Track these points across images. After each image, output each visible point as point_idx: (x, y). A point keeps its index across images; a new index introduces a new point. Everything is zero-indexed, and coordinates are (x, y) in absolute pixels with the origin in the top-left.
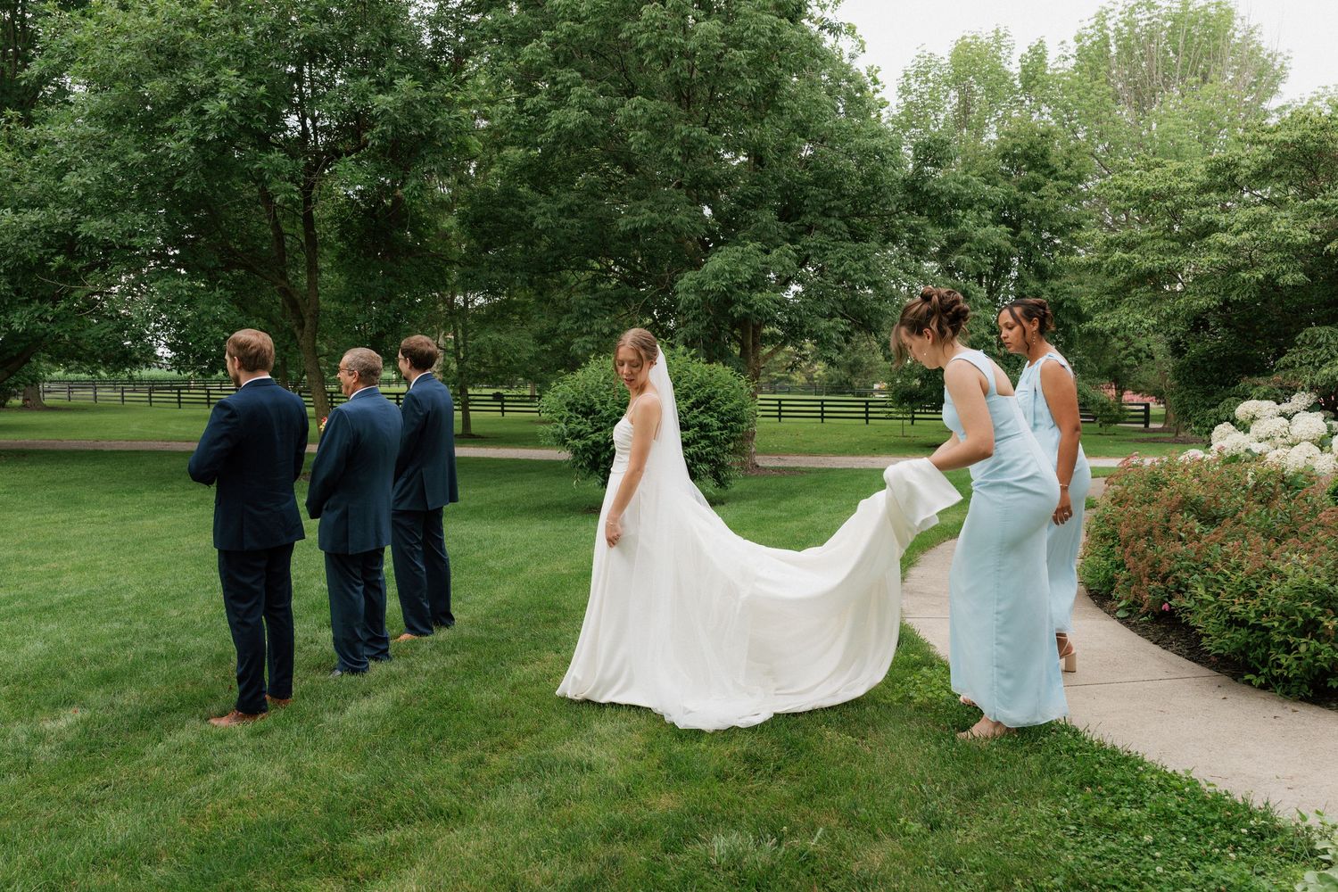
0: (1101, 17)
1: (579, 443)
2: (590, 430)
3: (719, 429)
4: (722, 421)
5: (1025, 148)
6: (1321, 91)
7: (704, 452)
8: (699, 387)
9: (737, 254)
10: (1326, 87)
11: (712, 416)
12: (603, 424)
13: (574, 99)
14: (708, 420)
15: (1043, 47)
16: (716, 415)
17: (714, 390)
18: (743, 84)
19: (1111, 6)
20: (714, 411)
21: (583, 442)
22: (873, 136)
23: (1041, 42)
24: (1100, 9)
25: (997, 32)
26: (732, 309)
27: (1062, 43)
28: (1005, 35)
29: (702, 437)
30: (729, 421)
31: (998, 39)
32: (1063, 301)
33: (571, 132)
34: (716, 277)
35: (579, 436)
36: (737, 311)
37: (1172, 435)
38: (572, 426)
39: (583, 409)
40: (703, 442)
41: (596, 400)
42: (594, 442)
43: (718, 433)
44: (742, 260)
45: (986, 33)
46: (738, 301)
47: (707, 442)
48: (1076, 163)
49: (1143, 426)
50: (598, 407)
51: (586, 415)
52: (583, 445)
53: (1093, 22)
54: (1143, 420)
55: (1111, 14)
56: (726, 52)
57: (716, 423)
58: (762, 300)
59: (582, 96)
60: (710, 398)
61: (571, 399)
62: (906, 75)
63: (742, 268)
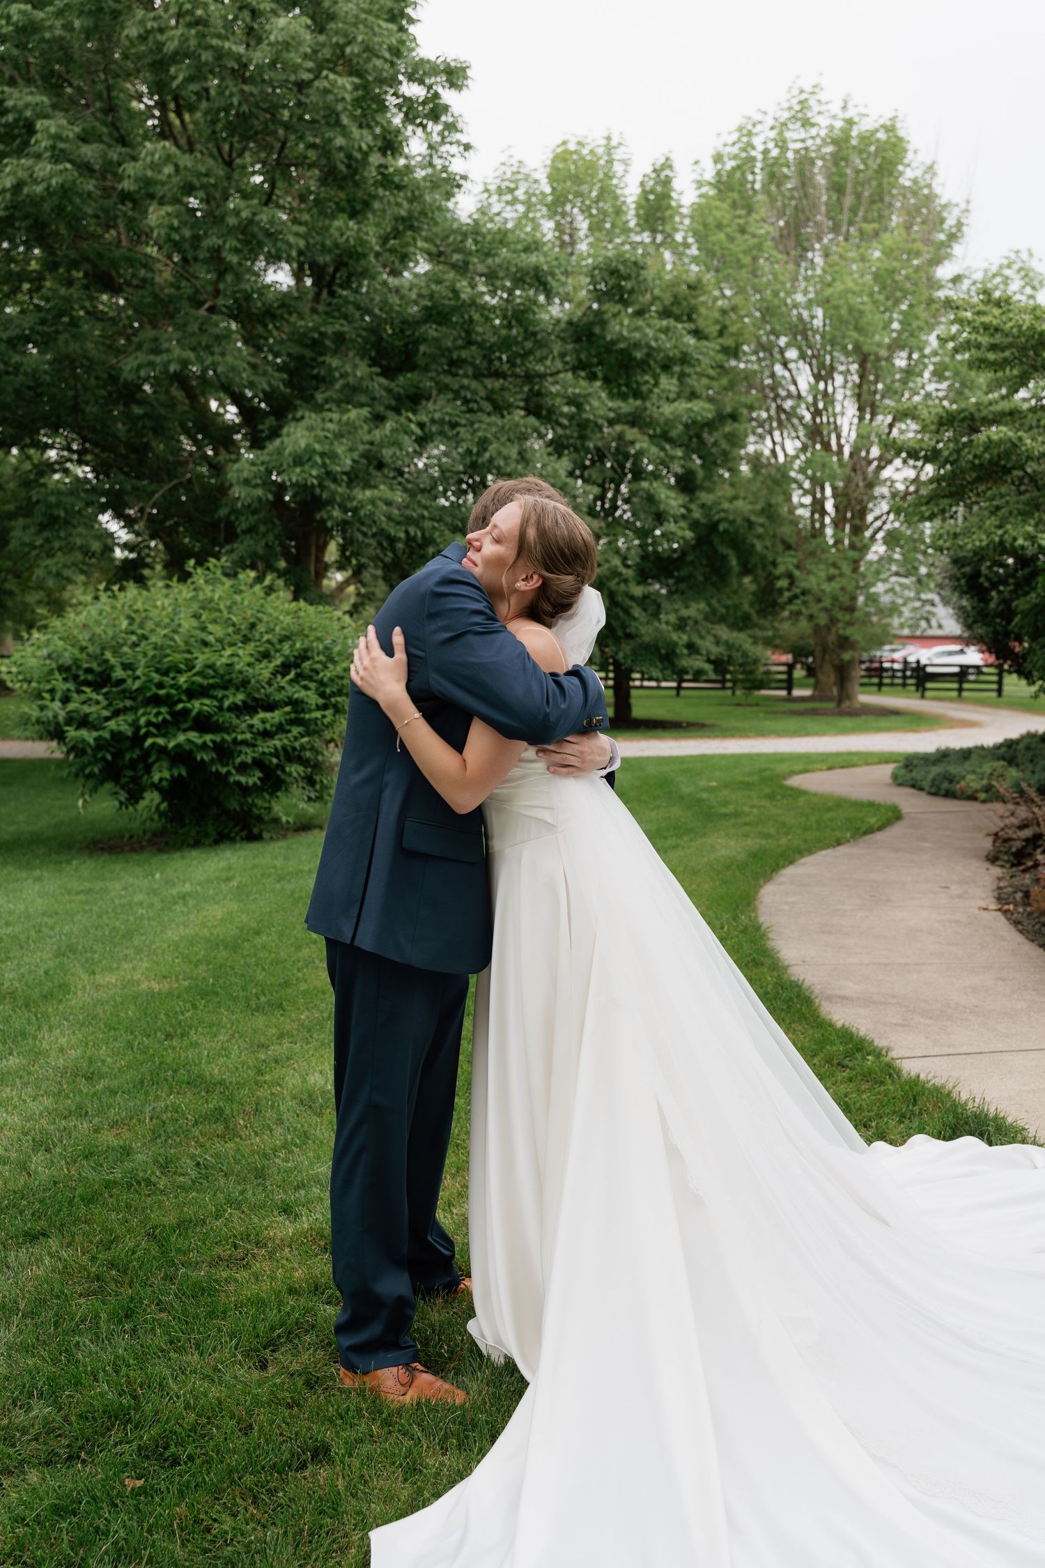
0: (745, 133)
1: (88, 736)
2: (106, 713)
3: (318, 708)
4: (322, 695)
5: (667, 303)
6: (1013, 256)
7: (297, 745)
8: (282, 640)
9: (330, 426)
10: (1017, 252)
11: (306, 688)
12: (128, 703)
13: (41, 142)
14: (302, 694)
15: (670, 167)
16: (313, 685)
17: (307, 644)
18: (344, 136)
19: (759, 117)
20: (310, 679)
21: (95, 734)
22: (526, 250)
23: (667, 159)
24: (744, 121)
25: (609, 138)
26: (324, 514)
27: (696, 163)
28: (620, 144)
29: (293, 722)
30: (333, 694)
31: (609, 149)
32: (719, 522)
33: (36, 201)
34: (298, 460)
35: (84, 722)
36: (331, 517)
37: (832, 705)
38: (71, 706)
39: (90, 677)
40: (296, 730)
41: (113, 661)
42: (113, 733)
43: (318, 714)
44: (339, 436)
45: (595, 140)
46: (330, 502)
47: (301, 729)
48: (733, 329)
49: (783, 693)
50: (119, 673)
51: (97, 686)
52: (95, 739)
53: (735, 136)
54: (784, 685)
55: (759, 128)
56: (317, 77)
57: (312, 698)
58: (372, 501)
59: (58, 137)
60: (304, 656)
61: (67, 659)
62: (487, 190)
63: (340, 450)
